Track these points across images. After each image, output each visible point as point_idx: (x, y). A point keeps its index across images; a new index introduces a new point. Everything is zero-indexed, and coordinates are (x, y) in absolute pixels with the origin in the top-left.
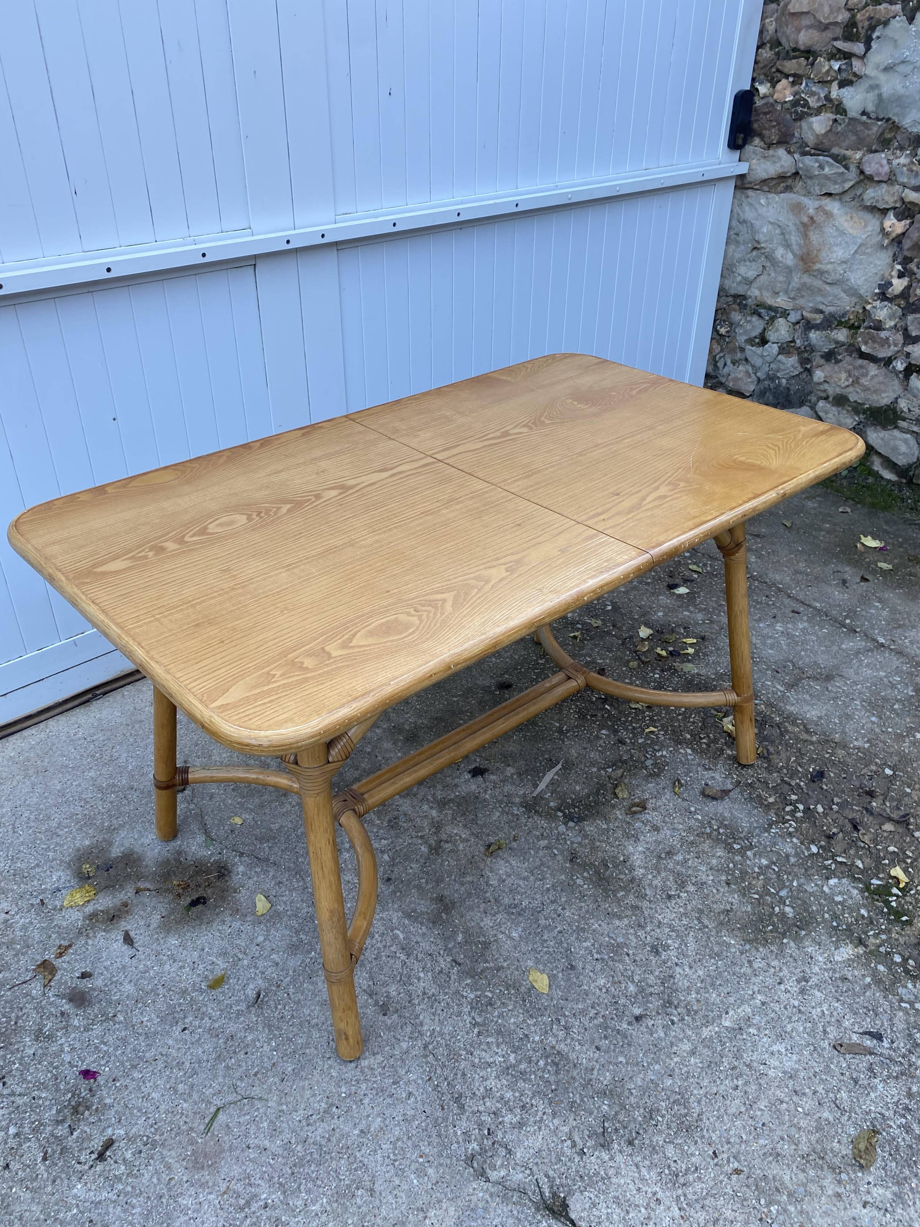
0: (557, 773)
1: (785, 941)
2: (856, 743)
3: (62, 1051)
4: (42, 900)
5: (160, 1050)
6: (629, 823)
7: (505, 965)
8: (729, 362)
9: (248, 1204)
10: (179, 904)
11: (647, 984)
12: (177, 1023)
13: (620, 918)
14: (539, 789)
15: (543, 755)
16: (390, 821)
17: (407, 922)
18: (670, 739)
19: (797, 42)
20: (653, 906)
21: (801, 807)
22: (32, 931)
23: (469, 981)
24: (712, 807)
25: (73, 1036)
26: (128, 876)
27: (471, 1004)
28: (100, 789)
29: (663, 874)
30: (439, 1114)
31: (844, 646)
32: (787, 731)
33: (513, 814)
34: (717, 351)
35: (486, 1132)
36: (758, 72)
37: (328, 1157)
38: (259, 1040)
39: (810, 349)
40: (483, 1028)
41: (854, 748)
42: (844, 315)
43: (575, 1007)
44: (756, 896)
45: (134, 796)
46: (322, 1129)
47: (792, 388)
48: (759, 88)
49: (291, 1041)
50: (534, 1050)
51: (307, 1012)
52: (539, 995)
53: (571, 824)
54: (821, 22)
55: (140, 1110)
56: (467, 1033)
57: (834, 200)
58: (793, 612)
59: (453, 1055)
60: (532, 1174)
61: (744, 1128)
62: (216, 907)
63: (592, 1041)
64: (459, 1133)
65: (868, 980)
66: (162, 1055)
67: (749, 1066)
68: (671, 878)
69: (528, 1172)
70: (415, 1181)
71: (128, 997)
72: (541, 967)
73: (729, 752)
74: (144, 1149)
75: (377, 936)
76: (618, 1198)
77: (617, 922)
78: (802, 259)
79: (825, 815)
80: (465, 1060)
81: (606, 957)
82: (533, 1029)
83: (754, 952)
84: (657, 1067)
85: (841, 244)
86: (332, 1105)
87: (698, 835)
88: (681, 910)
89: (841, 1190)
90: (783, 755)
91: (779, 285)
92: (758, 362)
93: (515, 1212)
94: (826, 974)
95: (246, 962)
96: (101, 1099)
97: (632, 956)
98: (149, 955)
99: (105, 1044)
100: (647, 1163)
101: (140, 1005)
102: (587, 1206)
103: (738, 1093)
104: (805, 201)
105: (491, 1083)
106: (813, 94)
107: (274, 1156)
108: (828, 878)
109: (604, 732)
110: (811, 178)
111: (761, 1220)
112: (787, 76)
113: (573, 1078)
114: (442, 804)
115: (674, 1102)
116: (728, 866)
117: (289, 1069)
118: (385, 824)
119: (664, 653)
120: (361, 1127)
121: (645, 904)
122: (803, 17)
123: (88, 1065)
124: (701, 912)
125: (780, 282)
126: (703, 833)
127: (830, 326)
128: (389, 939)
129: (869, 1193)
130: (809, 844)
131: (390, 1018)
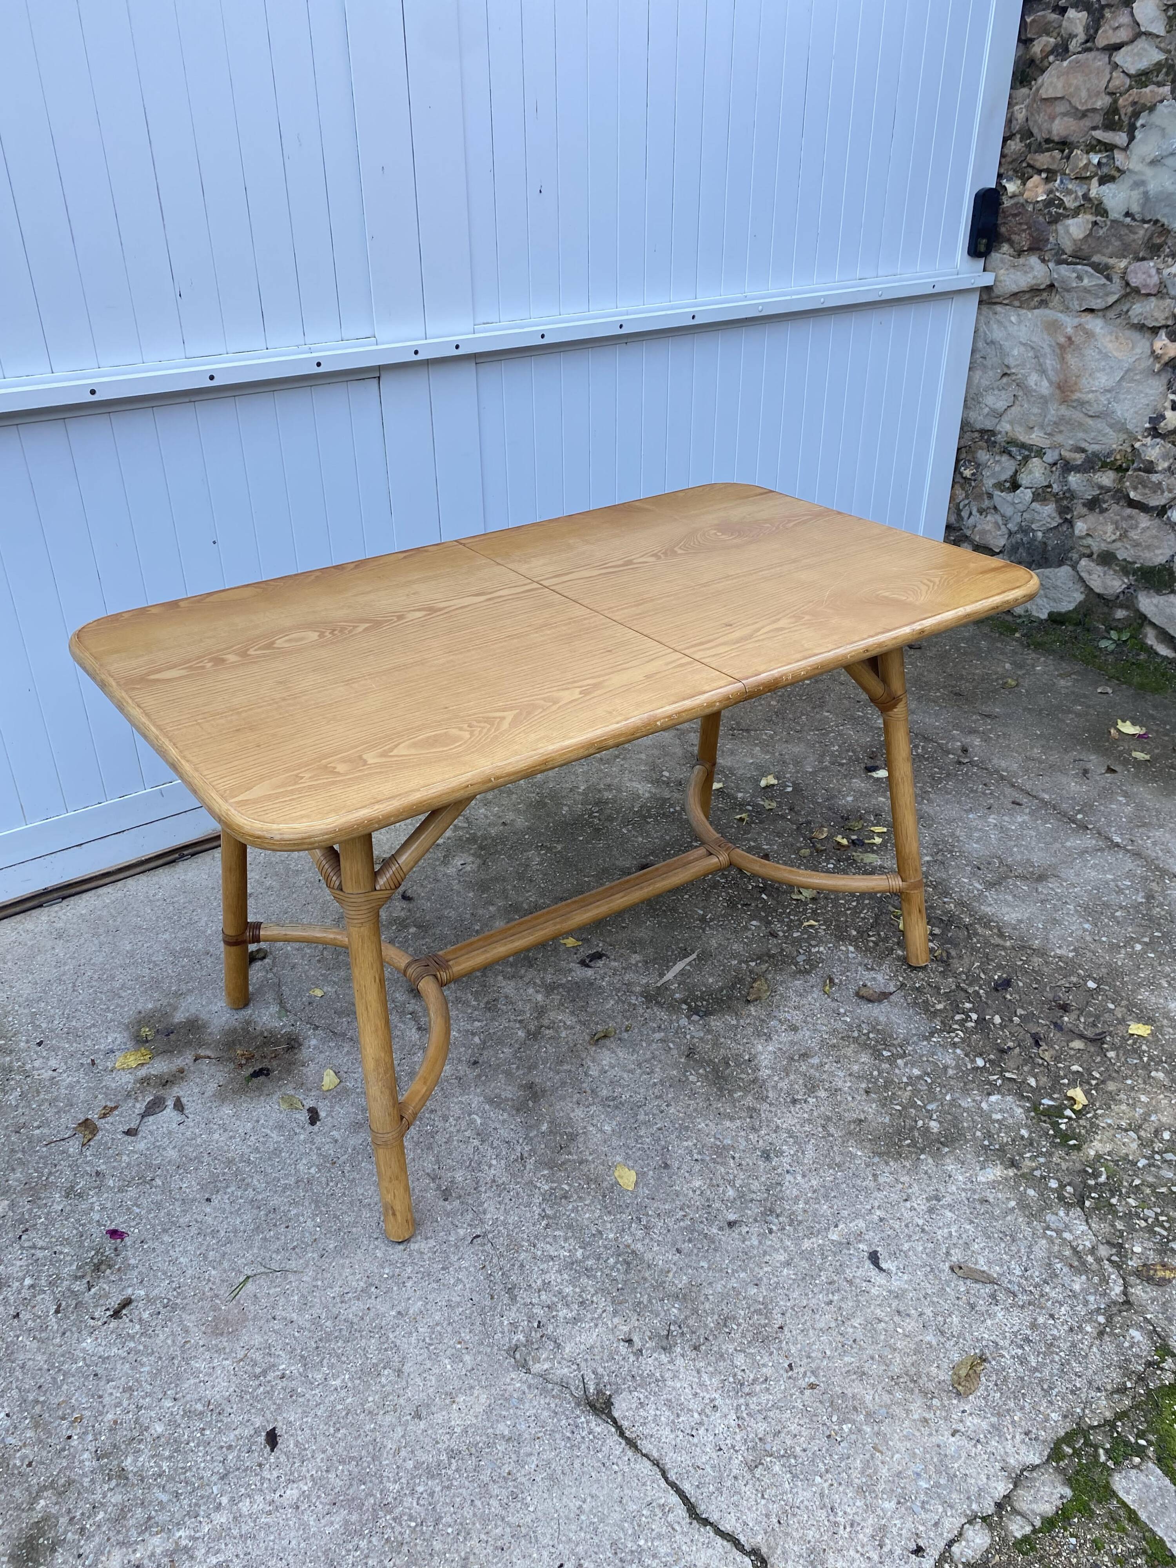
0: (689, 964)
1: (922, 1157)
2: (1058, 951)
3: (92, 1209)
4: (93, 1061)
5: (195, 1216)
6: (763, 1021)
7: (590, 1158)
8: (974, 512)
9: (264, 1373)
10: (239, 1074)
11: (750, 1190)
12: (218, 1192)
13: (732, 1119)
14: (665, 979)
15: (677, 943)
16: (488, 1003)
17: (487, 1107)
18: (831, 935)
19: (1050, 132)
20: (773, 1109)
21: (974, 1016)
22: (78, 1090)
23: (546, 1172)
24: (867, 1010)
25: (106, 1195)
26: (189, 1043)
27: (544, 1195)
28: (173, 953)
29: (792, 1077)
30: (488, 1302)
31: (1068, 844)
32: (976, 934)
33: (630, 1004)
34: (961, 497)
35: (536, 1325)
36: (1006, 167)
37: (358, 1335)
38: (303, 1215)
39: (1071, 495)
40: (551, 1222)
41: (1054, 957)
42: (1109, 455)
43: (661, 1207)
44: (898, 1107)
45: (208, 961)
46: (357, 1307)
47: (1049, 542)
48: (1007, 185)
49: (338, 1218)
50: (605, 1247)
51: (360, 1191)
52: (623, 1192)
53: (695, 1018)
54: (1077, 109)
55: (165, 1273)
56: (534, 1225)
57: (1098, 317)
58: (1013, 803)
59: (514, 1246)
60: (579, 1369)
61: (831, 1343)
62: (280, 1079)
63: (674, 1243)
64: (506, 1323)
65: (1013, 1204)
66: (197, 1222)
67: (850, 1282)
68: (801, 1082)
69: (575, 1367)
70: (449, 1367)
71: (169, 1162)
72: (631, 1163)
73: (900, 952)
74: (163, 1311)
75: (451, 1119)
76: (670, 1401)
77: (728, 1124)
78: (1059, 387)
79: (1002, 1027)
80: (526, 1251)
81: (708, 1158)
82: (609, 1226)
83: (882, 1166)
84: (742, 1275)
85: (1104, 370)
86: (371, 1285)
87: (842, 1038)
88: (806, 1115)
89: (929, 1415)
90: (966, 961)
91: (1033, 418)
92: (1008, 511)
93: (553, 1405)
94: (963, 1194)
95: (302, 1137)
96: (126, 1259)
97: (737, 1160)
98: (199, 1123)
99: (138, 1206)
100: (711, 1369)
101: (181, 1171)
102: (634, 1406)
103: (832, 1308)
104: (1062, 317)
105: (552, 1277)
106: (1069, 192)
107: (300, 1329)
108: (989, 1094)
109: (754, 923)
110: (1068, 291)
111: (829, 1437)
112: (1039, 172)
113: (645, 1279)
114: (550, 989)
115: (755, 1311)
116: (871, 1074)
117: (331, 1246)
118: (482, 1005)
119: (845, 842)
120: (399, 1308)
121: (765, 1106)
122: (1057, 103)
123: (117, 1225)
124: (829, 1119)
125: (1034, 415)
126: (849, 1037)
127: (1093, 468)
128: (464, 1124)
129: (961, 1421)
130: (975, 1056)
131: (450, 1204)
